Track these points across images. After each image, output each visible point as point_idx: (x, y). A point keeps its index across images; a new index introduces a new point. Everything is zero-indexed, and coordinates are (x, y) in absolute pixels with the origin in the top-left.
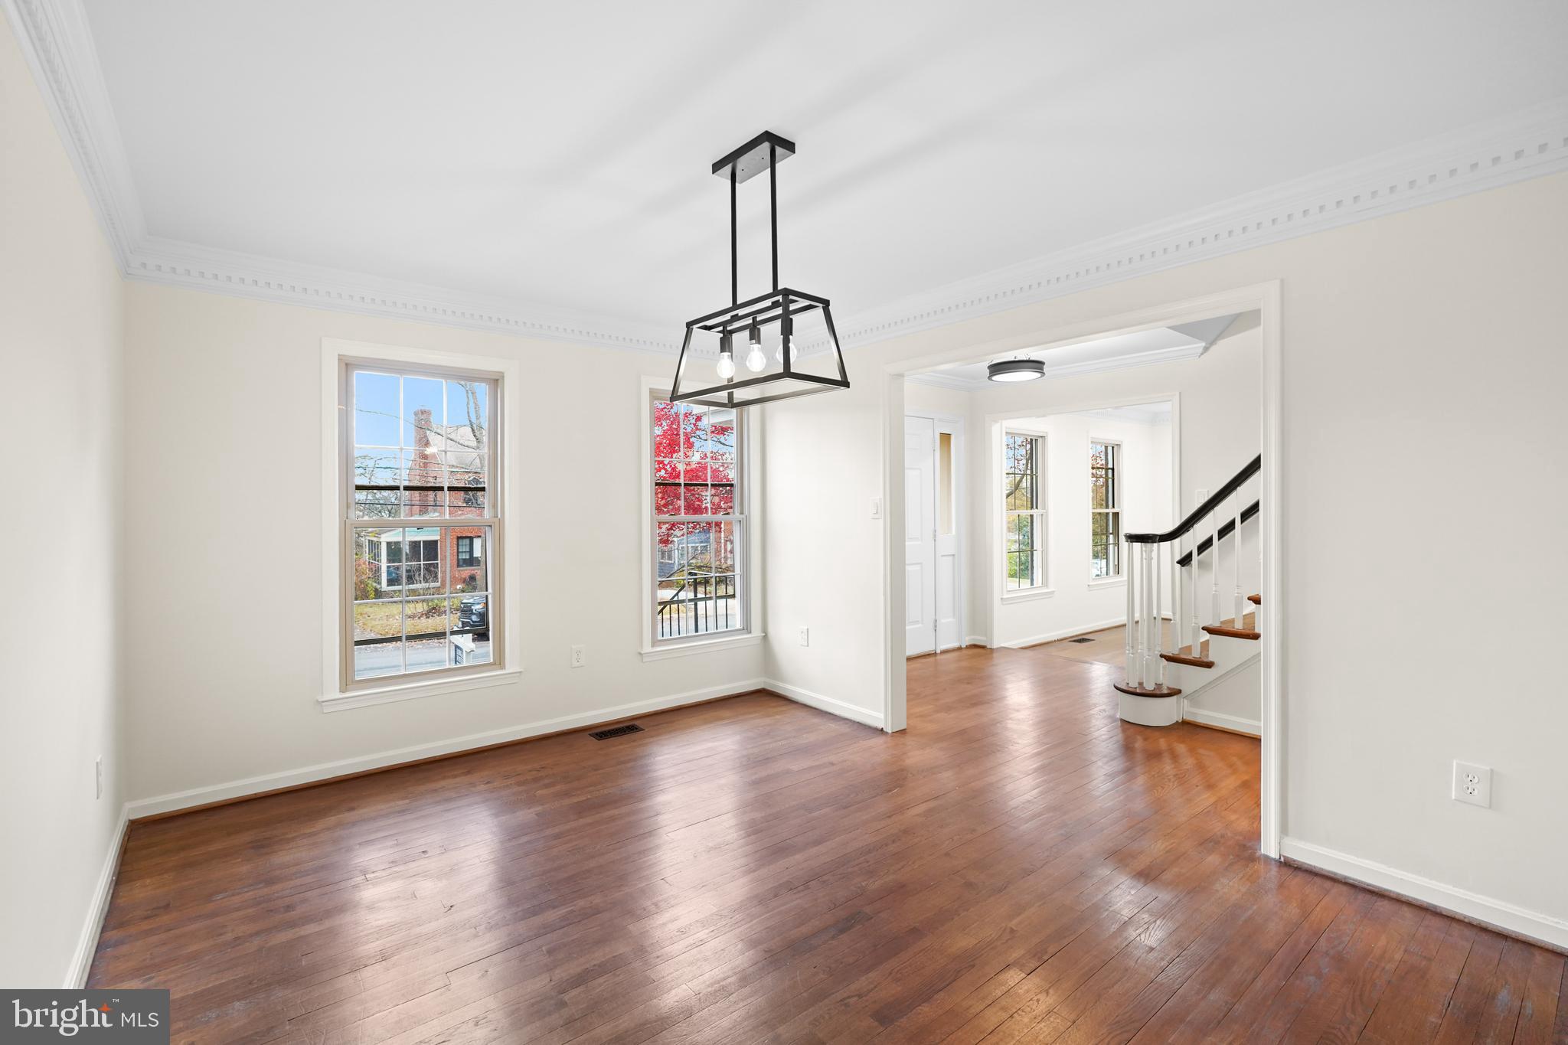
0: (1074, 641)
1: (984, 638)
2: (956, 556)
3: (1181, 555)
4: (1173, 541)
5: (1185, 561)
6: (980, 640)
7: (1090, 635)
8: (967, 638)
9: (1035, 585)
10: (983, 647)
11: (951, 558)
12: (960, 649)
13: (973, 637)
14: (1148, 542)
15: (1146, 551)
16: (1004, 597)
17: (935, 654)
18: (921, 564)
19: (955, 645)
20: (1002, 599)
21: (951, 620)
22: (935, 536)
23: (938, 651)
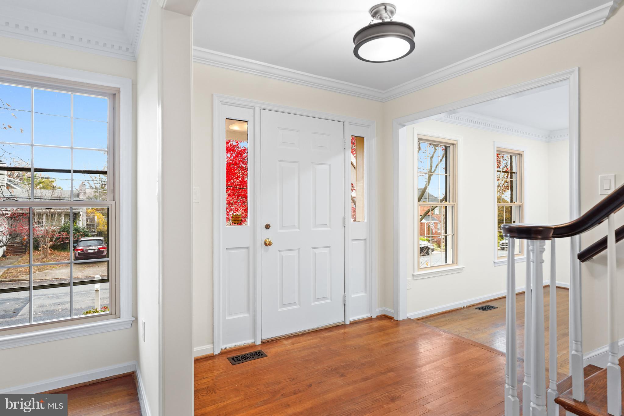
0: (480, 308)
1: (392, 311)
2: (368, 241)
3: (580, 250)
4: (573, 237)
5: (584, 256)
6: (390, 312)
7: (491, 302)
8: (378, 310)
9: (448, 263)
10: (391, 318)
11: (362, 242)
12: (370, 319)
13: (384, 308)
14: (536, 239)
15: (533, 251)
16: (415, 274)
17: (344, 326)
18: (329, 247)
19: (365, 315)
20: (413, 275)
21: (363, 294)
22: (344, 223)
23: (348, 323)
